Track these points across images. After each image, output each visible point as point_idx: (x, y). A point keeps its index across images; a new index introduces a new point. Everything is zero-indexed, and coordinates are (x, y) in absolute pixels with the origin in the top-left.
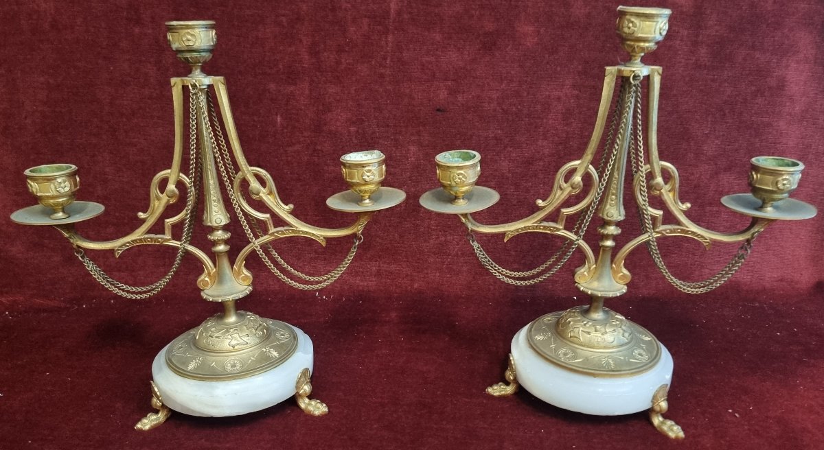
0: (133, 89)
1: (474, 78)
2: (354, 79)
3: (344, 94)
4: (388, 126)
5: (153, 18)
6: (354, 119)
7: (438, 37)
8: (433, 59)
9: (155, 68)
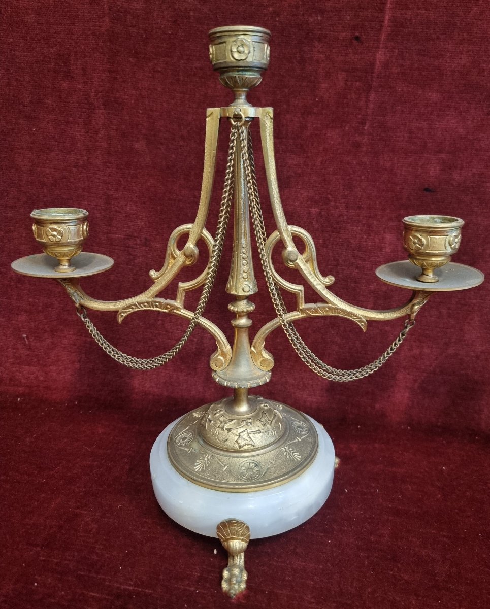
0: (57, 155)
1: (477, 150)
2: (321, 148)
3: (307, 166)
4: (360, 208)
5: (84, 69)
6: (317, 198)
7: (434, 96)
8: (424, 124)
9: (83, 131)
